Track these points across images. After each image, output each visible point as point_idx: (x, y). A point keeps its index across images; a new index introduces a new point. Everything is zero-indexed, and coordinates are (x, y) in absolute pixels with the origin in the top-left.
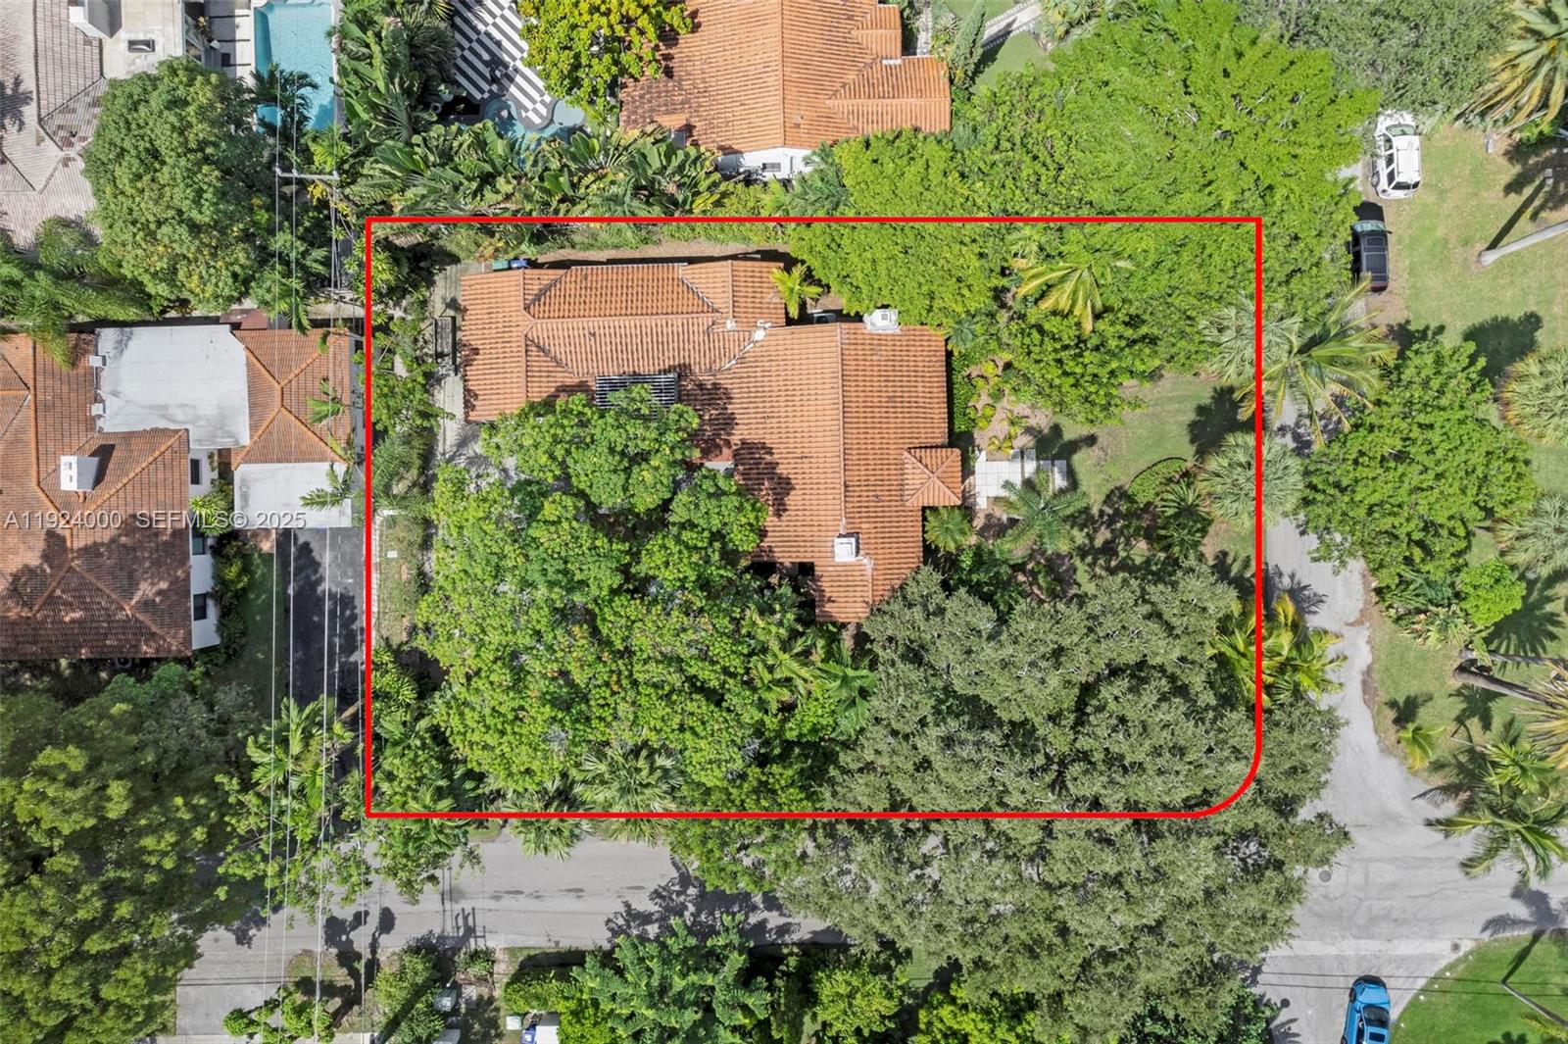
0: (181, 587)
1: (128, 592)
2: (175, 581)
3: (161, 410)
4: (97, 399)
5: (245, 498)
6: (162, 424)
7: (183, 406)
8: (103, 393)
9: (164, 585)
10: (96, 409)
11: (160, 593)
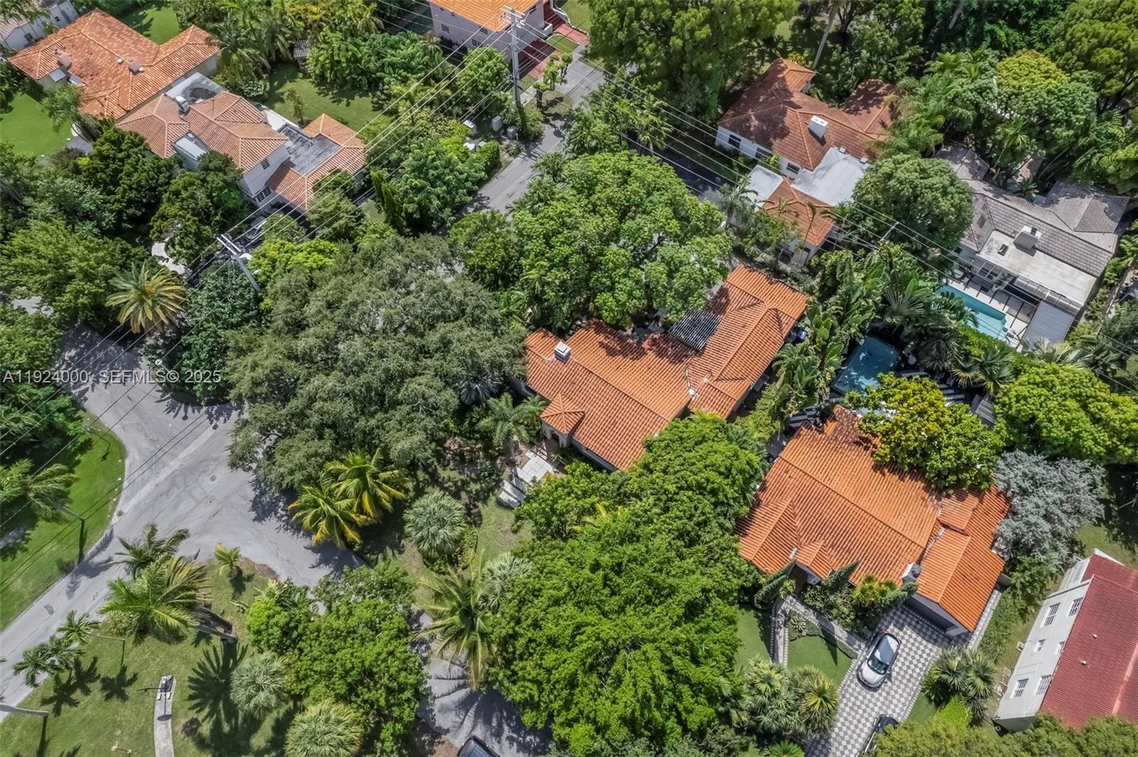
0: (747, 133)
1: (757, 117)
2: (751, 133)
3: (828, 168)
4: (847, 152)
5: (768, 174)
6: (821, 165)
7: (824, 176)
8: (849, 156)
9: (752, 129)
10: (843, 150)
11: (750, 126)
